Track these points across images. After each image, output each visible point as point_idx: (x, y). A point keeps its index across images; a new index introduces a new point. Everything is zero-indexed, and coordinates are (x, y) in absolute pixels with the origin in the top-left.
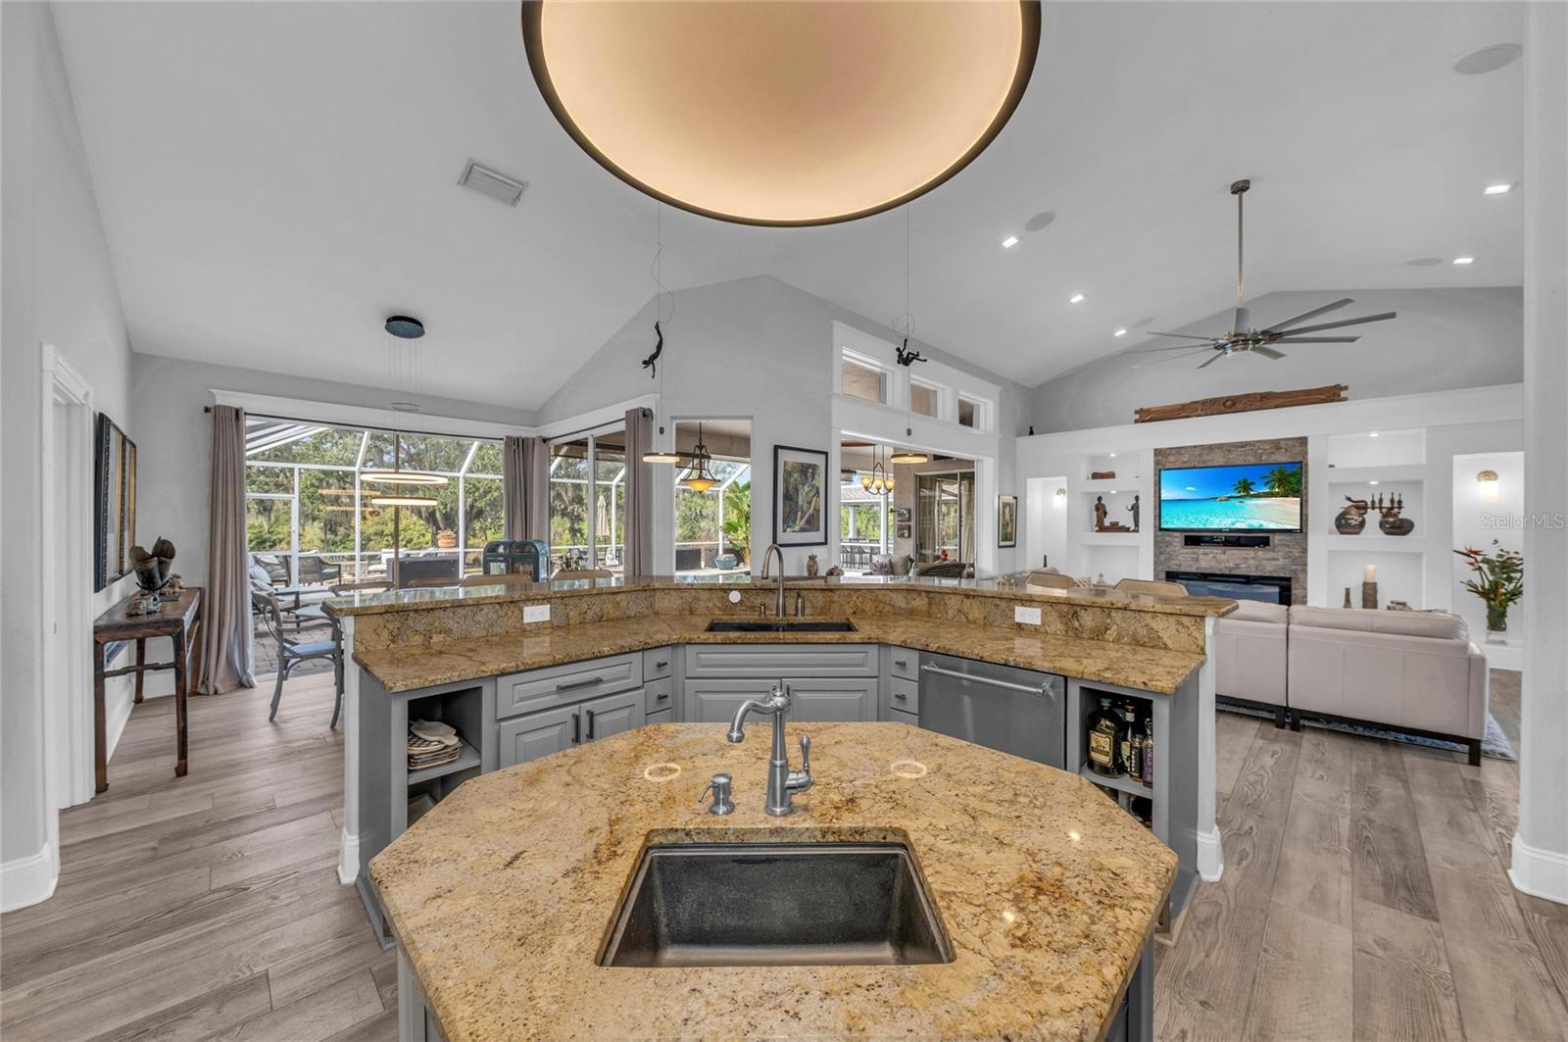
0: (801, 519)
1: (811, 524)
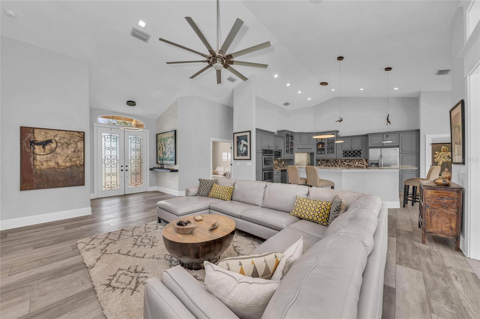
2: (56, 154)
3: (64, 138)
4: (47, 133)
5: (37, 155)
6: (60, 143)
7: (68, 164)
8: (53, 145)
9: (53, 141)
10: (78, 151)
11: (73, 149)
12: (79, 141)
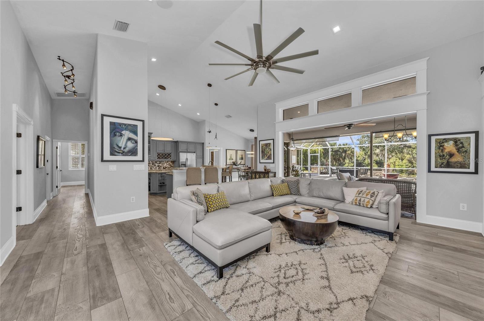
0: (266, 157)
1: (269, 158)
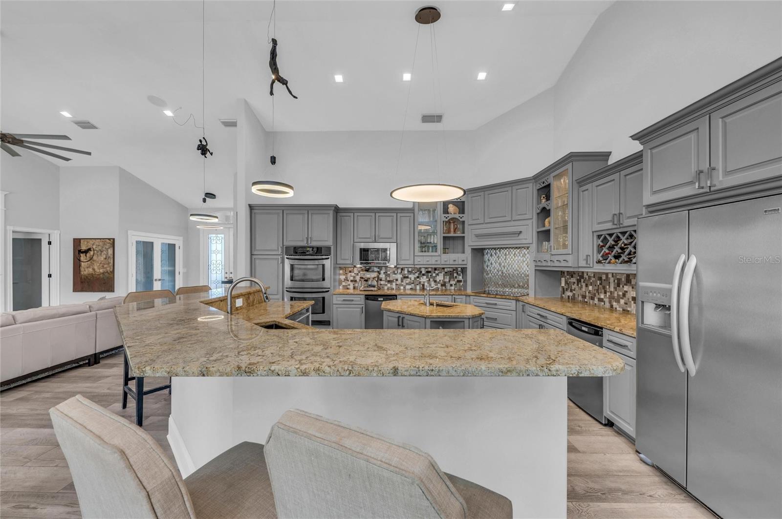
2: (93, 261)
3: (99, 246)
4: (88, 242)
5: (82, 262)
6: (96, 250)
7: (101, 271)
8: (92, 253)
9: (92, 249)
10: (109, 258)
11: (104, 256)
12: (109, 248)
